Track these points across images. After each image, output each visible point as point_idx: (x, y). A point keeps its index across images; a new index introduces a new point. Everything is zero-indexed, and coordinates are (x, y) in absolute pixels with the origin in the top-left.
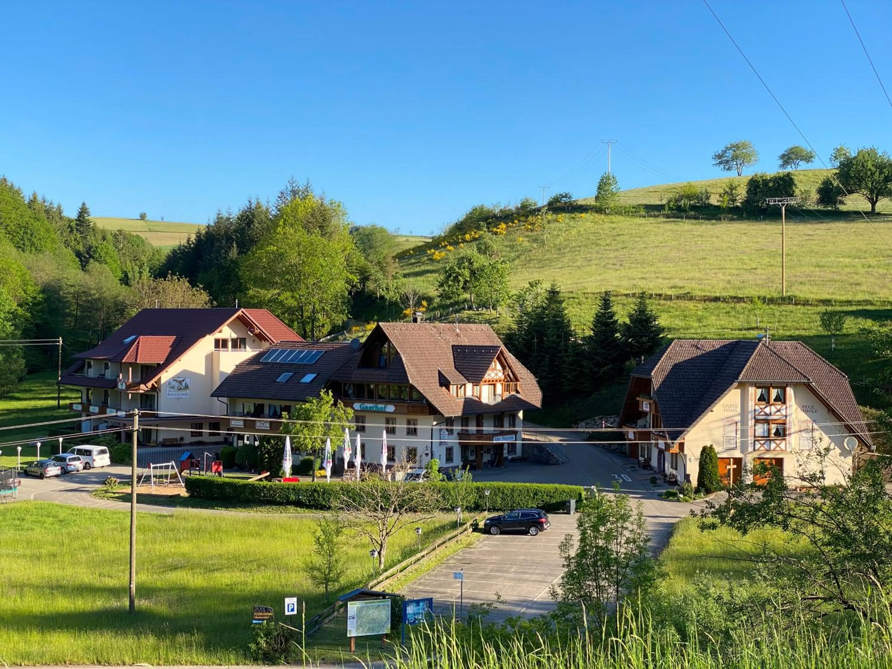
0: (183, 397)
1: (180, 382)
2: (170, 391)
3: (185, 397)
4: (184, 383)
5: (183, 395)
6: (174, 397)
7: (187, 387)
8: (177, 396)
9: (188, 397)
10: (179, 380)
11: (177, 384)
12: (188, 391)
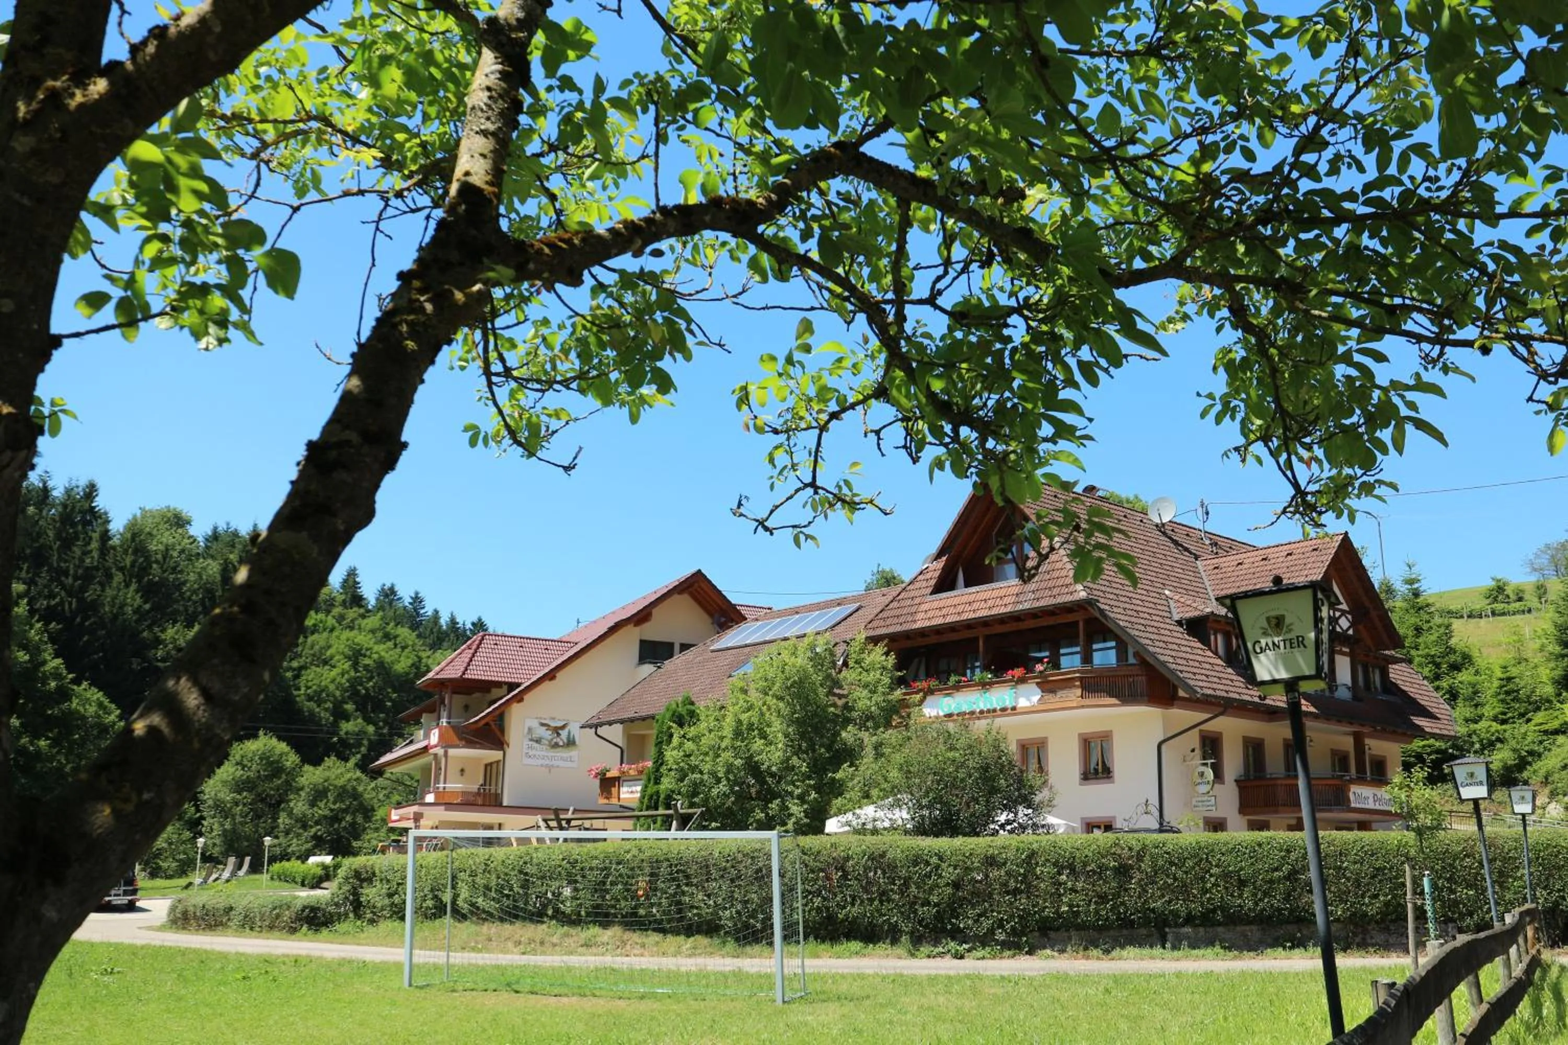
0: (561, 763)
1: (557, 730)
2: (530, 748)
3: (569, 764)
4: (564, 734)
5: (562, 759)
6: (540, 762)
7: (571, 743)
8: (547, 762)
9: (574, 765)
10: (553, 724)
11: (547, 734)
12: (573, 753)
